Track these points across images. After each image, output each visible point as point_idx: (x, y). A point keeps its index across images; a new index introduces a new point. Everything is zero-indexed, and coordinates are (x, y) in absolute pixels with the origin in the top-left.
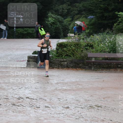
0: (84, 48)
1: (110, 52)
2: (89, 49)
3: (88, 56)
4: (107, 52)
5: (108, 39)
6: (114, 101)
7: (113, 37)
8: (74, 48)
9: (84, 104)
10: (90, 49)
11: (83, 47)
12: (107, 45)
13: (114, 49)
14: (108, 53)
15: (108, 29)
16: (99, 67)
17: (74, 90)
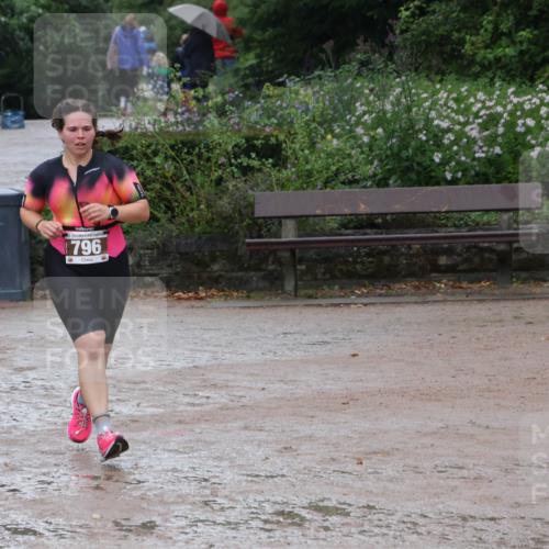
0: (231, 165)
1: (382, 183)
2: (260, 170)
3: (256, 215)
4: (369, 183)
5: (368, 103)
6: (416, 470)
7: (398, 90)
8: (169, 168)
9: (240, 498)
10: (266, 170)
11: (223, 160)
12: (366, 139)
13: (408, 159)
14: (375, 189)
15: (365, 41)
16: (324, 274)
17: (180, 422)
